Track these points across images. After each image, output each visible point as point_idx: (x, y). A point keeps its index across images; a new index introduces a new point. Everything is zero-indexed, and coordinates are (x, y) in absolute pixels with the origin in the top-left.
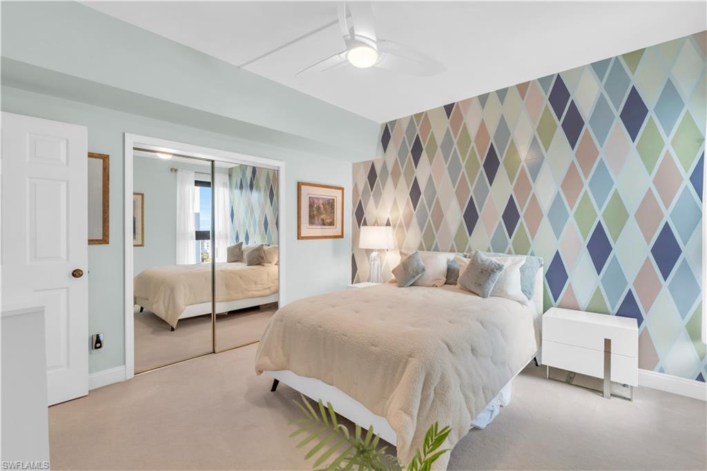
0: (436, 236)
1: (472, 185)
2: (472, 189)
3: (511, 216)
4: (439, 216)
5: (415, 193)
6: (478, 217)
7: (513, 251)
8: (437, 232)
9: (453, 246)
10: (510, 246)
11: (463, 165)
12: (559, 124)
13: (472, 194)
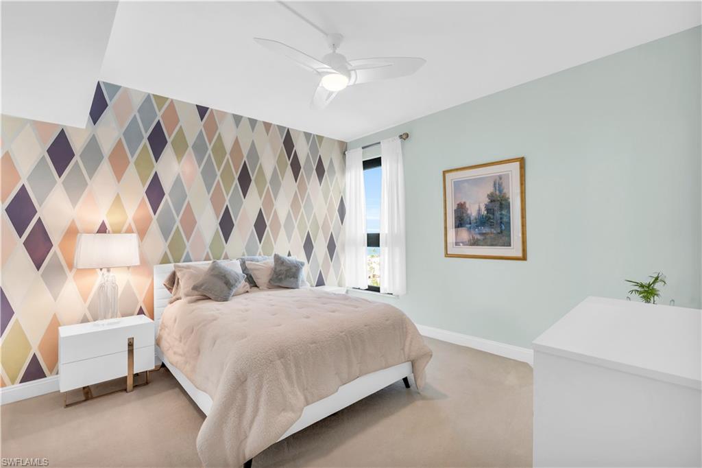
0: (188, 244)
1: (227, 195)
2: (227, 198)
3: (260, 226)
4: (190, 223)
5: (155, 192)
6: (233, 225)
7: (262, 254)
8: (188, 240)
9: (208, 253)
10: (260, 250)
11: (219, 173)
12: (289, 163)
13: (227, 203)
